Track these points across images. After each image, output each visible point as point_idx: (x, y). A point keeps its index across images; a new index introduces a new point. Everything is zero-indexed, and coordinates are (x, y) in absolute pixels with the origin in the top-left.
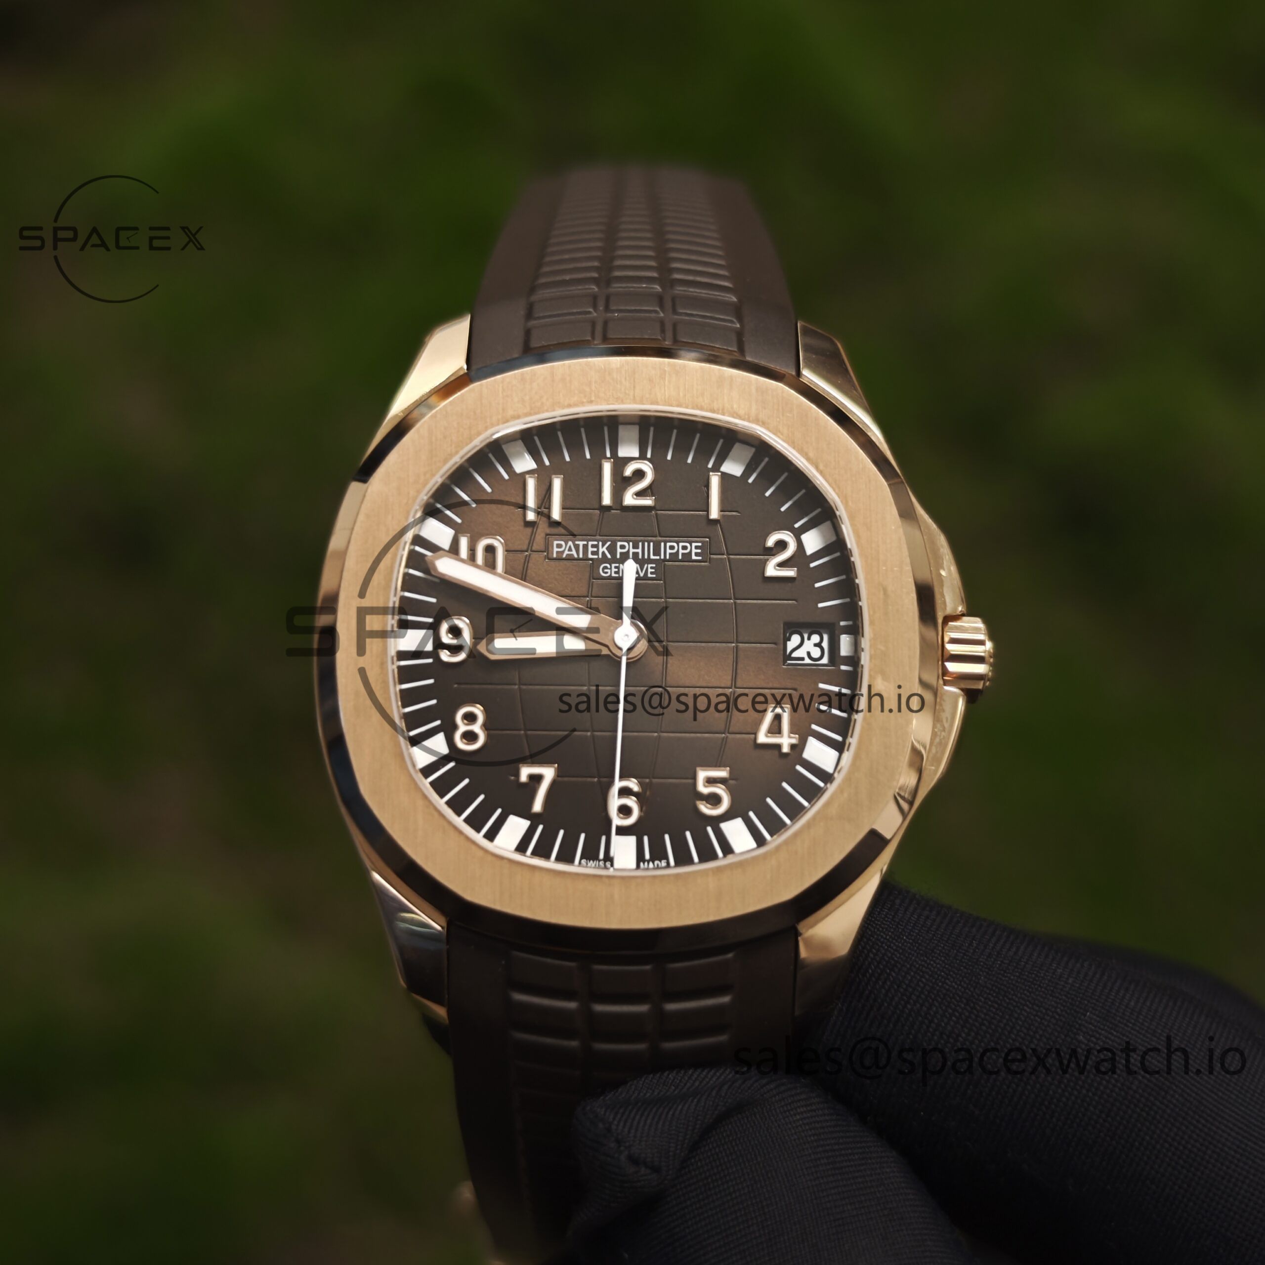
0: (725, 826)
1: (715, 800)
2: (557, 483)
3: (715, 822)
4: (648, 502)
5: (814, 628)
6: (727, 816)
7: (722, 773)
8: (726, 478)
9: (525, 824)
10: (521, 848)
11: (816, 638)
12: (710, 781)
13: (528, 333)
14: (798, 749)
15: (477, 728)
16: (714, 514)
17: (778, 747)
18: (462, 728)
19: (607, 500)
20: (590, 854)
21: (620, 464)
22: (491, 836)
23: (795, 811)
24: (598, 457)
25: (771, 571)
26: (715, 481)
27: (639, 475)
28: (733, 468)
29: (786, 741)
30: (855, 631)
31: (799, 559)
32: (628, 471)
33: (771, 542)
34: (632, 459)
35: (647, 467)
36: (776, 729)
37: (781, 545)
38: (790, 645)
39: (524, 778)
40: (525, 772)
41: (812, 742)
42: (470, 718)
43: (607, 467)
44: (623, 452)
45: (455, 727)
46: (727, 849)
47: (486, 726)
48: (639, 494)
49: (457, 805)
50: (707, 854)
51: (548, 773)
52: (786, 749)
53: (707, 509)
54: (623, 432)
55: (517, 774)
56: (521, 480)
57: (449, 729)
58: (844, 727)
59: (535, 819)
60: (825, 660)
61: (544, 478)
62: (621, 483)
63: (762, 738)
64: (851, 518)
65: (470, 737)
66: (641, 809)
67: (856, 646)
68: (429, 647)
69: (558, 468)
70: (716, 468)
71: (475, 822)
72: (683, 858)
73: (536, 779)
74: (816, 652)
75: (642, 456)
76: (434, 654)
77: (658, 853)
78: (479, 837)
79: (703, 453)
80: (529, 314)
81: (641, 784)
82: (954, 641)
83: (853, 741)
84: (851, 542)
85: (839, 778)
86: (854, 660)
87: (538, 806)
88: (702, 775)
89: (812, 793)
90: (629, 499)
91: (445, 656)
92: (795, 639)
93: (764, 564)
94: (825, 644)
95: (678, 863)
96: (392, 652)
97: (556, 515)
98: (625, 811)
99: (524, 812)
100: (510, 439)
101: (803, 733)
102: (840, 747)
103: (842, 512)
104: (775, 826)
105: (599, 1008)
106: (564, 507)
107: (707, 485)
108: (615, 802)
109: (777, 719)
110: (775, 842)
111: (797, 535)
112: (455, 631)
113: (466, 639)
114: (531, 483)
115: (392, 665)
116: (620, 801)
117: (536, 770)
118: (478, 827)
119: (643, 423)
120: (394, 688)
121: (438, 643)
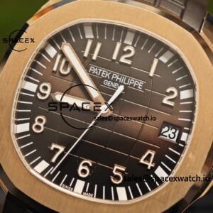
0: (118, 189)
1: (117, 178)
2: (99, 46)
3: (115, 186)
4: (129, 62)
5: (175, 127)
6: (120, 185)
7: (123, 169)
8: (160, 62)
9: (47, 165)
10: (42, 174)
11: (174, 130)
12: (118, 171)
14: (153, 169)
15: (42, 125)
16: (151, 74)
17: (147, 166)
18: (37, 123)
19: (114, 57)
20: (67, 183)
21: (123, 45)
22: (33, 166)
24: (117, 40)
25: (165, 101)
26: (155, 62)
27: (129, 52)
28: (164, 59)
29: (150, 165)
30: (189, 132)
31: (177, 100)
32: (125, 49)
33: (168, 91)
34: (129, 45)
36: (148, 159)
37: (172, 93)
38: (164, 130)
39: (52, 148)
40: (54, 146)
41: (159, 168)
42: (40, 121)
43: (118, 45)
44: (126, 42)
45: (34, 122)
46: (116, 198)
47: (45, 125)
48: (127, 58)
50: (108, 197)
51: (62, 149)
52: (149, 168)
54: (129, 33)
55: (50, 146)
56: (86, 40)
57: (32, 122)
59: (52, 165)
60: (175, 140)
62: (121, 53)
63: (142, 161)
64: (200, 91)
65: (38, 127)
66: (90, 173)
67: (187, 138)
68: (34, 91)
69: (101, 40)
70: (157, 58)
71: (29, 159)
72: (99, 196)
73: (57, 150)
74: (172, 136)
75: (133, 45)
76: (35, 94)
77: (91, 191)
78: (28, 166)
79: (155, 51)
81: (92, 163)
84: (197, 100)
86: (185, 143)
87: (54, 160)
88: (116, 167)
89: (154, 187)
90: (122, 60)
91: (39, 96)
92: (166, 129)
93: (163, 97)
94: (177, 134)
95: (97, 197)
96: (19, 87)
97: (94, 57)
98: (84, 171)
99: (48, 160)
100: (88, 24)
101: (157, 162)
102: (169, 173)
103: (197, 87)
104: (136, 195)
106: (98, 55)
107: (152, 63)
108: (81, 168)
109: (150, 155)
110: (134, 201)
111: (179, 91)
112: (45, 88)
113: (48, 92)
114: (90, 43)
115: (17, 93)
116: (83, 168)
117: (57, 147)
118: (29, 162)
119: (137, 33)
120: (16, 101)
121: (38, 90)
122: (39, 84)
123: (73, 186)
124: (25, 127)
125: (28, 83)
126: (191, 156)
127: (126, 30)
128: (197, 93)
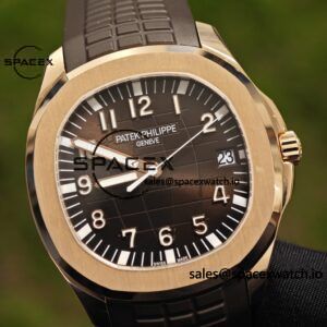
0: (208, 238)
1: (202, 228)
2: (112, 112)
3: (203, 236)
4: (150, 113)
5: (227, 149)
6: (208, 233)
7: (202, 217)
8: (180, 96)
9: (128, 253)
10: (129, 264)
11: (229, 154)
12: (198, 221)
13: (87, 52)
14: (230, 200)
15: (101, 219)
16: (178, 111)
17: (222, 201)
18: (96, 220)
19: (134, 115)
20: (157, 259)
22: (115, 261)
23: (234, 226)
24: (127, 98)
25: (206, 130)
26: (175, 98)
27: (144, 102)
28: (182, 90)
29: (225, 198)
30: (244, 148)
32: (140, 101)
33: (203, 119)
34: (140, 96)
35: (147, 98)
36: (220, 195)
37: (207, 119)
38: (219, 158)
39: (124, 235)
40: (124, 233)
41: (235, 196)
42: (98, 215)
43: (131, 102)
44: (136, 94)
45: (92, 220)
46: (211, 247)
47: (104, 217)
48: (146, 110)
49: (99, 252)
50: (203, 251)
51: (133, 231)
52: (225, 202)
53: (174, 110)
54: (134, 85)
55: (121, 234)
56: (97, 114)
57: (90, 221)
58: (247, 188)
59: (132, 250)
60: (234, 162)
61: (106, 111)
62: (138, 107)
63: (215, 199)
65: (99, 223)
66: (173, 238)
67: (246, 154)
68: (75, 190)
69: (112, 106)
70: (175, 93)
71: (108, 257)
72: (194, 254)
73: (129, 234)
74: (230, 160)
75: (144, 94)
76: (77, 193)
77: (184, 254)
78: (110, 263)
80: (86, 44)
81: (171, 228)
82: (284, 144)
83: (252, 192)
84: (234, 111)
85: (249, 208)
86: (246, 160)
87: (132, 245)
88: (194, 219)
89: (240, 217)
90: (143, 113)
91: (82, 193)
92: (221, 156)
93: (202, 128)
94: (233, 155)
95: (193, 257)
96: (60, 194)
97: (114, 126)
98: (167, 240)
99: (127, 248)
100: (90, 98)
101: (231, 194)
102: (247, 196)
103: (228, 100)
104: (228, 234)
105: (172, 319)
106: (117, 121)
107: (172, 100)
108: (162, 238)
109: (220, 190)
110: (229, 241)
111: (213, 113)
112: (84, 182)
113: (89, 184)
114: (102, 115)
115: (62, 200)
116: (164, 237)
117: (128, 231)
118: (109, 259)
119: (142, 80)
120: (64, 209)
121: (78, 188)
122: (76, 182)
123: (164, 259)
124: (86, 230)
125: (65, 186)
126: (258, 169)
127: (130, 83)
128: (231, 106)
